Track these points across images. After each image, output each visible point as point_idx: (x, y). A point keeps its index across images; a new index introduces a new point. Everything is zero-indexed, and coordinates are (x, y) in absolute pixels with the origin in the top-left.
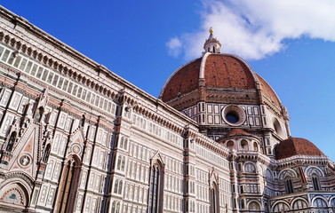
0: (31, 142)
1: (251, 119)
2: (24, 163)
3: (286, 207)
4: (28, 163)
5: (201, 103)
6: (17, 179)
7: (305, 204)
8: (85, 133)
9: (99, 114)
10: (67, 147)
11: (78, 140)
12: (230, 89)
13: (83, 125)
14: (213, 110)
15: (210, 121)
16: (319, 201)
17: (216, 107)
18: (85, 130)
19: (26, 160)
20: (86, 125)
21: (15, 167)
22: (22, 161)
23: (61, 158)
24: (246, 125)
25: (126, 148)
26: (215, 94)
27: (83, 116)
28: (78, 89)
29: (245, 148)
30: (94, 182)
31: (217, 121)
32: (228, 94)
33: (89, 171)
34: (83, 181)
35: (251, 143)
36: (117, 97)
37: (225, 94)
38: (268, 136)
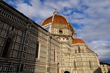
1: (66, 33)
3: (75, 57)
5: (52, 28)
7: (80, 56)
9: (19, 26)
10: (7, 35)
11: (11, 33)
12: (61, 24)
13: (13, 29)
14: (56, 30)
15: (55, 33)
16: (84, 55)
17: (56, 29)
20: (15, 29)
23: (5, 39)
24: (64, 35)
25: (28, 37)
26: (57, 26)
27: (14, 26)
28: (12, 17)
29: (64, 40)
30: (16, 47)
31: (57, 33)
32: (60, 26)
33: (15, 44)
34: (13, 47)
35: (66, 39)
36: (26, 21)
37: (59, 26)
38: (70, 37)
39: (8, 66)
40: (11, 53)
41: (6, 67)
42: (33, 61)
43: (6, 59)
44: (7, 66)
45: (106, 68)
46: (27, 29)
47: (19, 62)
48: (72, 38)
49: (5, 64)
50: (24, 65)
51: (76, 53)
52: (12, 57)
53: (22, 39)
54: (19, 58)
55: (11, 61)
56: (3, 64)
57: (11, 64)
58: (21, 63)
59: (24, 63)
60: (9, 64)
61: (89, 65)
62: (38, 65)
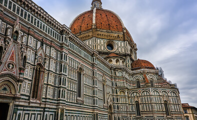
0: (13, 53)
1: (120, 49)
2: (10, 68)
3: (138, 94)
4: (13, 68)
5: (94, 38)
6: (7, 78)
7: (148, 93)
8: (44, 51)
9: (51, 40)
10: (35, 59)
11: (41, 54)
12: (110, 31)
13: (43, 46)
14: (100, 42)
15: (99, 48)
16: (155, 92)
17: (102, 41)
18: (44, 48)
19: (11, 66)
20: (44, 45)
21: (5, 70)
22: (9, 67)
23: (33, 65)
24: (117, 52)
25: (66, 60)
26: (102, 33)
27: (42, 40)
28: (37, 21)
29: (118, 64)
30: (51, 80)
31: (102, 49)
32: (108, 34)
33: (49, 73)
34: (46, 79)
35: (121, 61)
36: (59, 29)
37: (106, 34)
38: (128, 58)
39: (42, 113)
40: (44, 90)
41: (39, 116)
42: (75, 102)
43: (38, 102)
44: (40, 114)
45: (191, 115)
46: (64, 45)
47: (57, 106)
48: (131, 59)
49: (37, 111)
50: (65, 111)
51: (139, 87)
52: (46, 99)
53: (57, 64)
54: (55, 98)
55: (45, 105)
56: (34, 111)
57: (46, 110)
58: (60, 107)
59: (65, 107)
60: (42, 110)
61: (165, 110)
62: (82, 110)
